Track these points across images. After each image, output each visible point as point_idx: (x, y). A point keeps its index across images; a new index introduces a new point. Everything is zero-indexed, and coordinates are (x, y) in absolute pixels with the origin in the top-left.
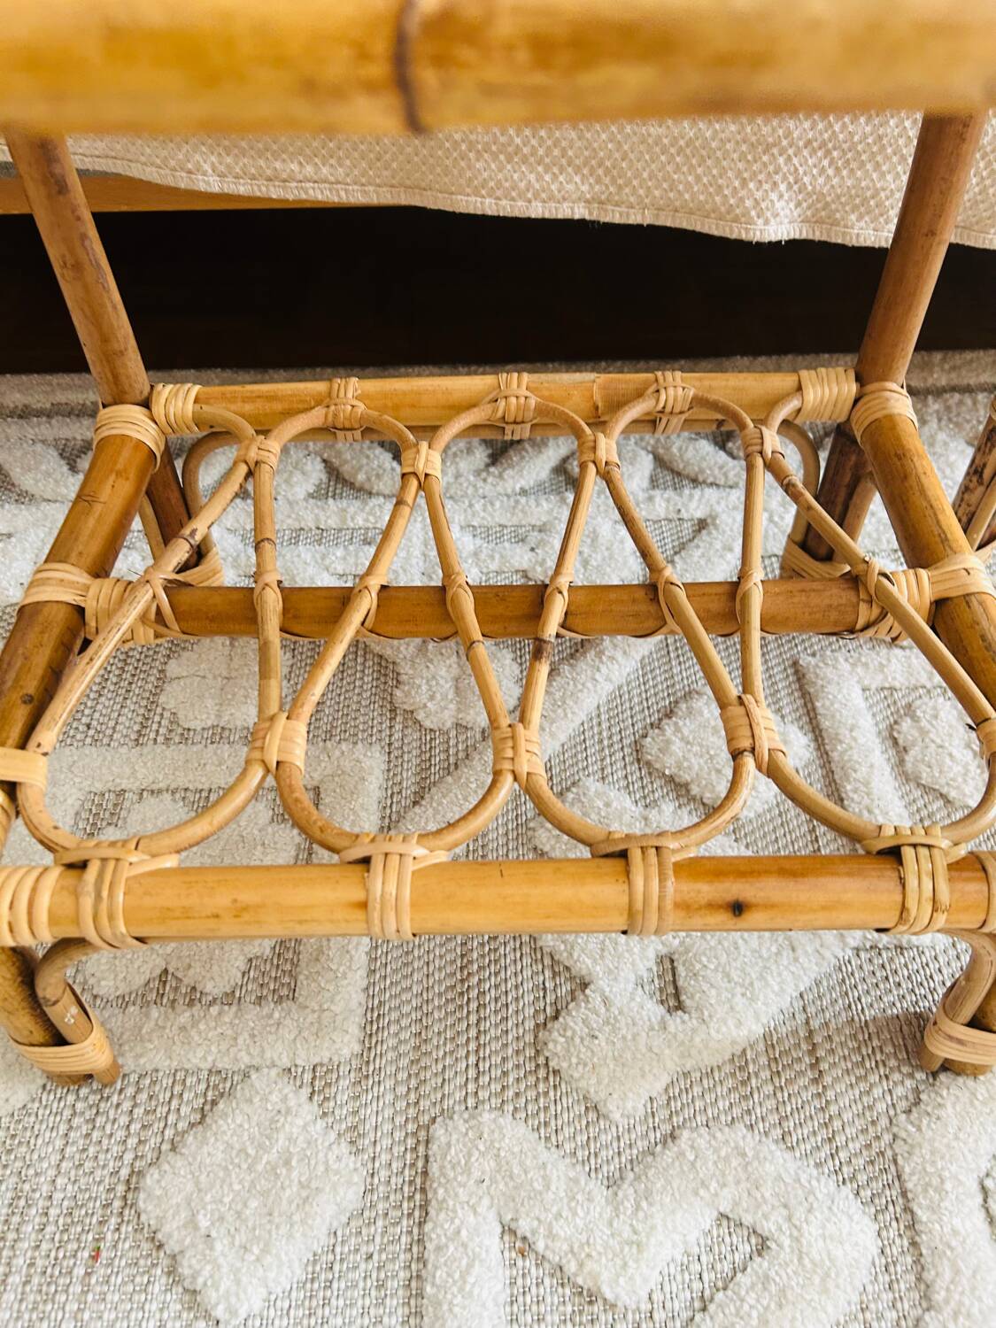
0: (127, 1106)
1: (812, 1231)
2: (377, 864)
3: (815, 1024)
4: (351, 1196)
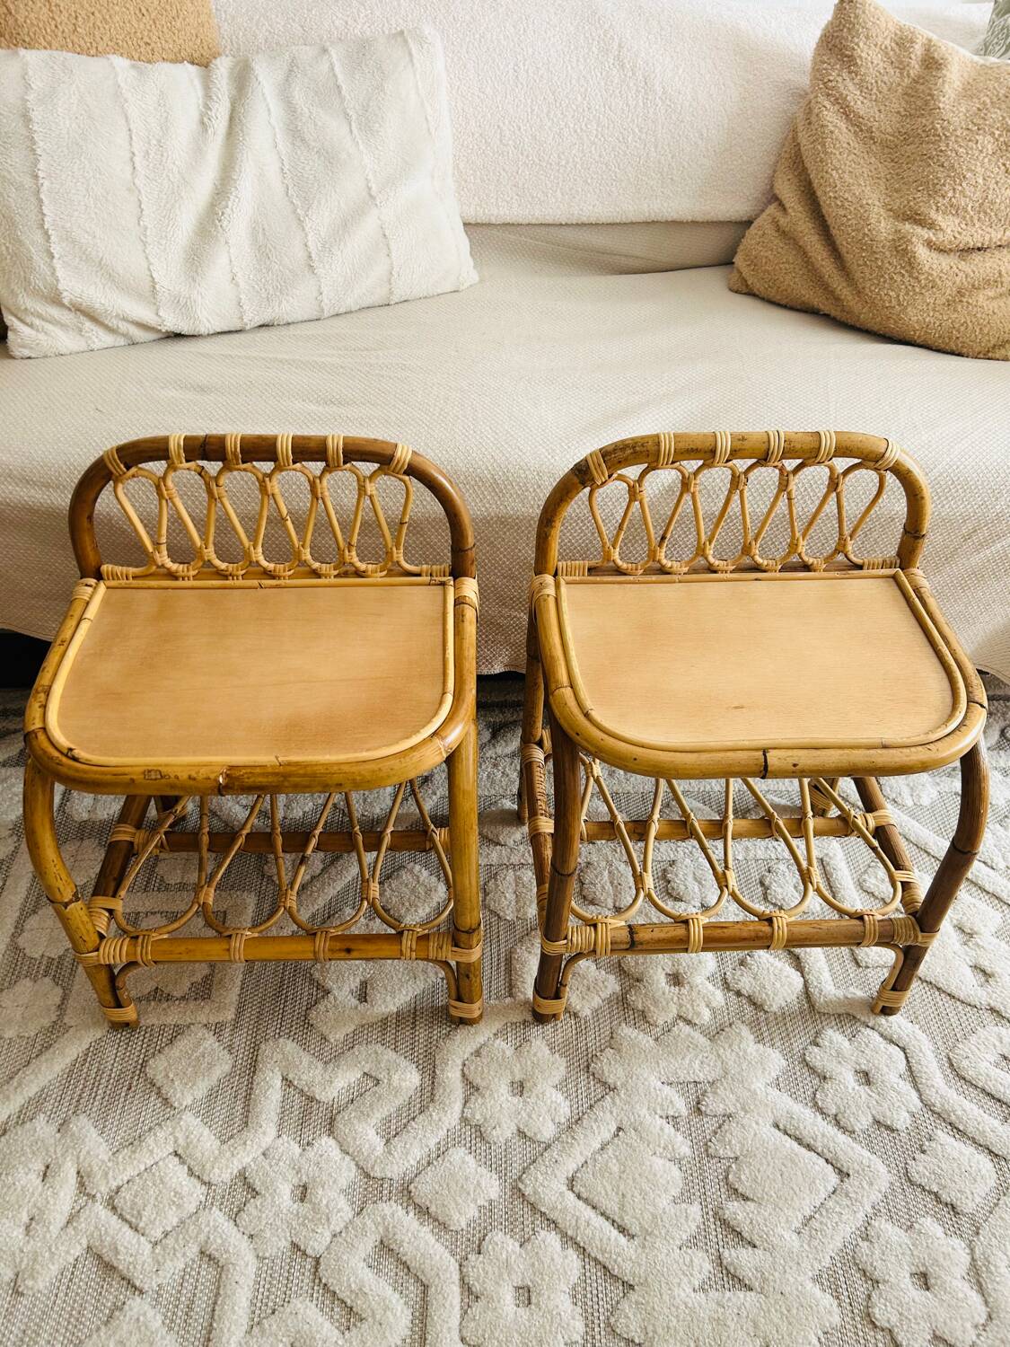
0: (141, 1038)
1: (396, 1077)
2: (234, 936)
3: (418, 1008)
4: (227, 1068)
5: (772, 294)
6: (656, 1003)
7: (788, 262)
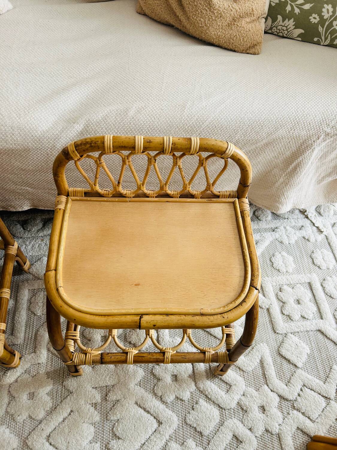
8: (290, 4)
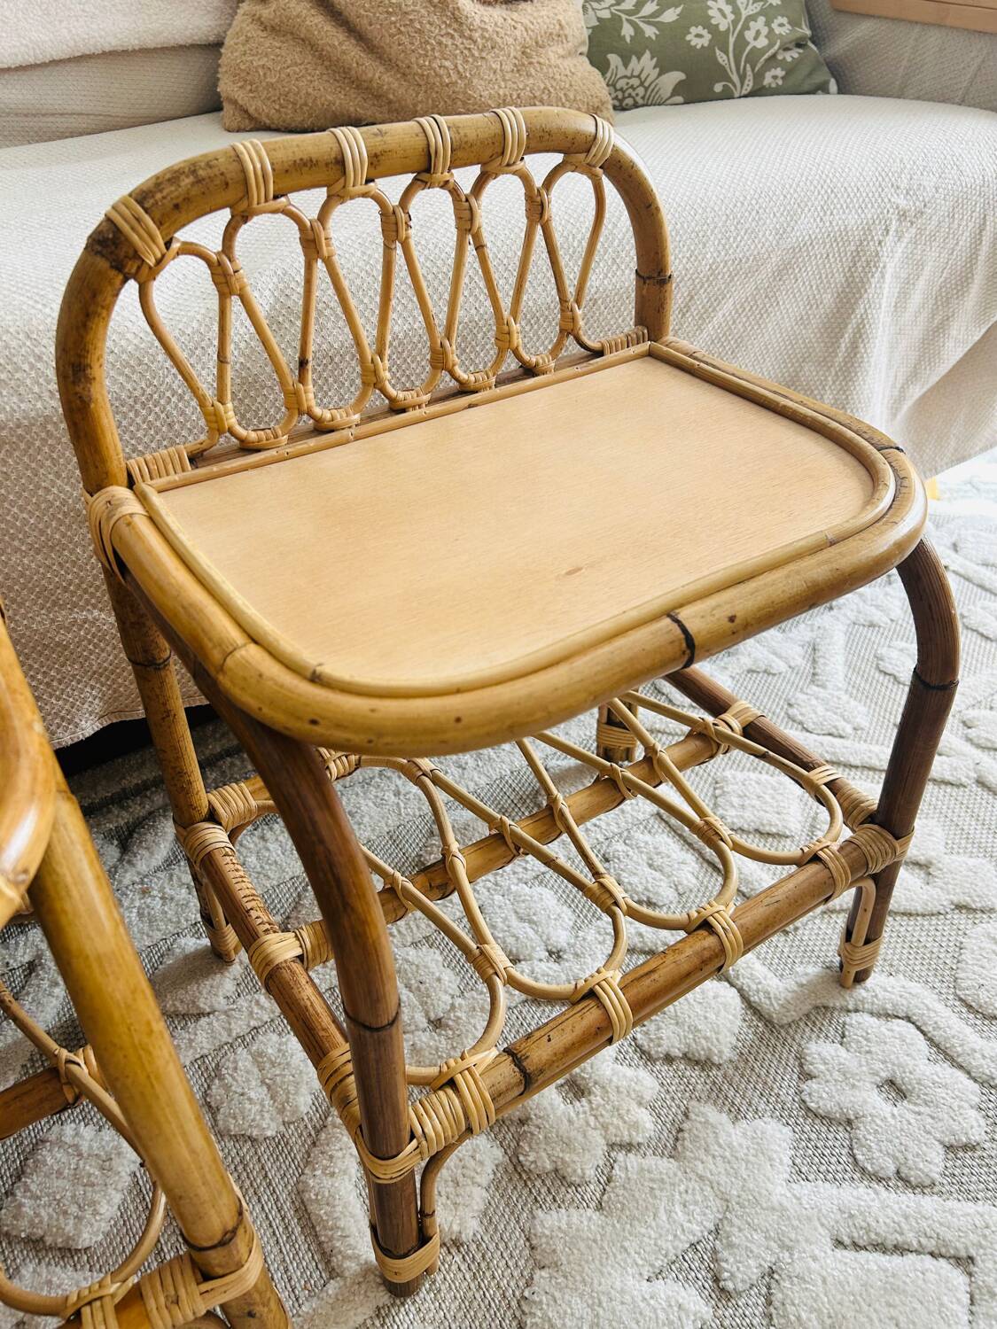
5: (289, 116)
6: (567, 1144)
7: (296, 64)
8: (627, 20)
